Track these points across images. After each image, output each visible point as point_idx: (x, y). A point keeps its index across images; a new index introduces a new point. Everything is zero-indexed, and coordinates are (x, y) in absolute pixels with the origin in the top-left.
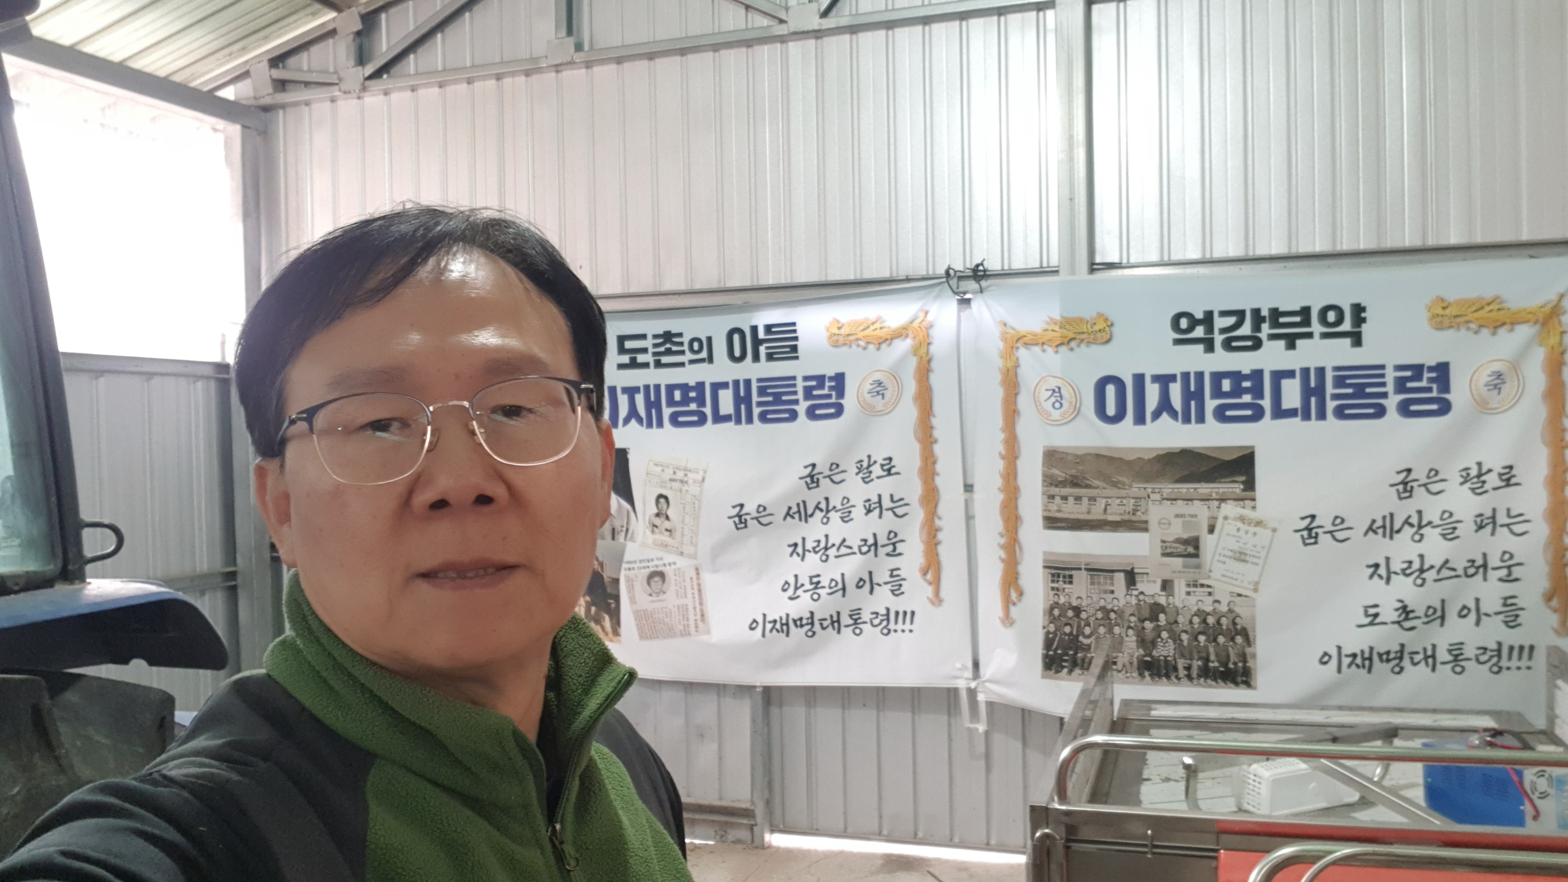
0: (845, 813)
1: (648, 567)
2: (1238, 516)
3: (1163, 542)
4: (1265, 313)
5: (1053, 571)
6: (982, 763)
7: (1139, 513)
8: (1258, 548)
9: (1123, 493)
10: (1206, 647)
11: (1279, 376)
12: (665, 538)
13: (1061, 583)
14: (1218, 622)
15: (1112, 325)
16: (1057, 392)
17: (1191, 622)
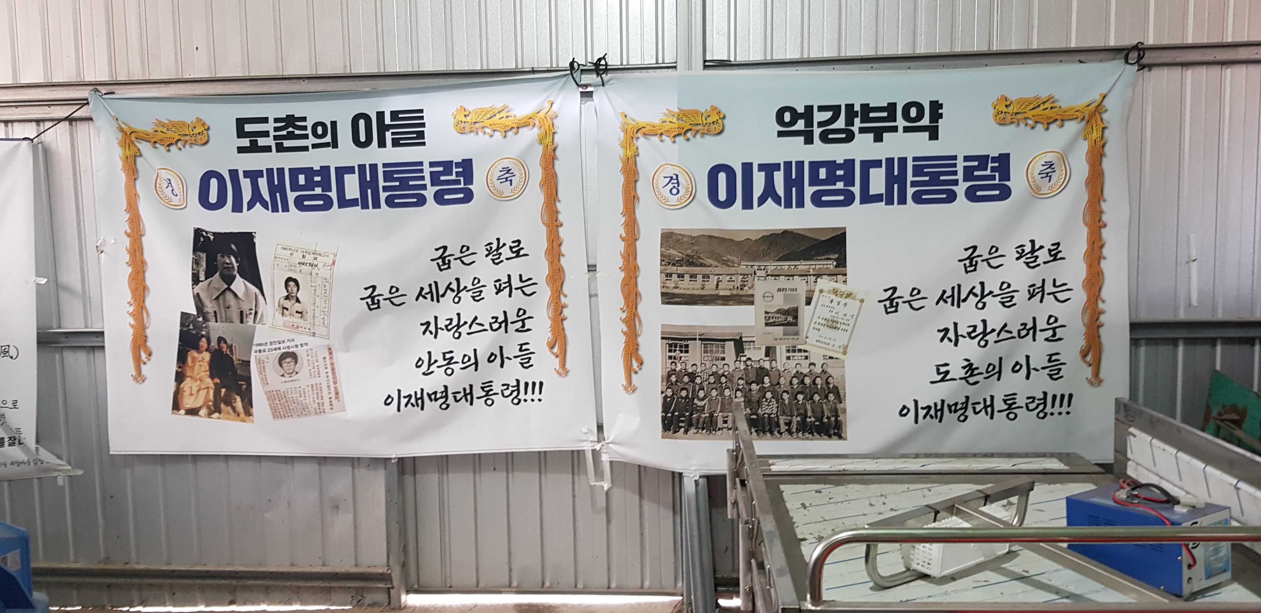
0: (477, 569)
1: (280, 348)
2: (831, 289)
3: (766, 313)
4: (857, 108)
5: (670, 342)
6: (604, 516)
7: (746, 288)
8: (848, 317)
9: (732, 270)
10: (804, 405)
11: (867, 165)
12: (296, 319)
13: (678, 352)
14: (814, 382)
15: (724, 117)
16: (674, 180)
17: (791, 383)
